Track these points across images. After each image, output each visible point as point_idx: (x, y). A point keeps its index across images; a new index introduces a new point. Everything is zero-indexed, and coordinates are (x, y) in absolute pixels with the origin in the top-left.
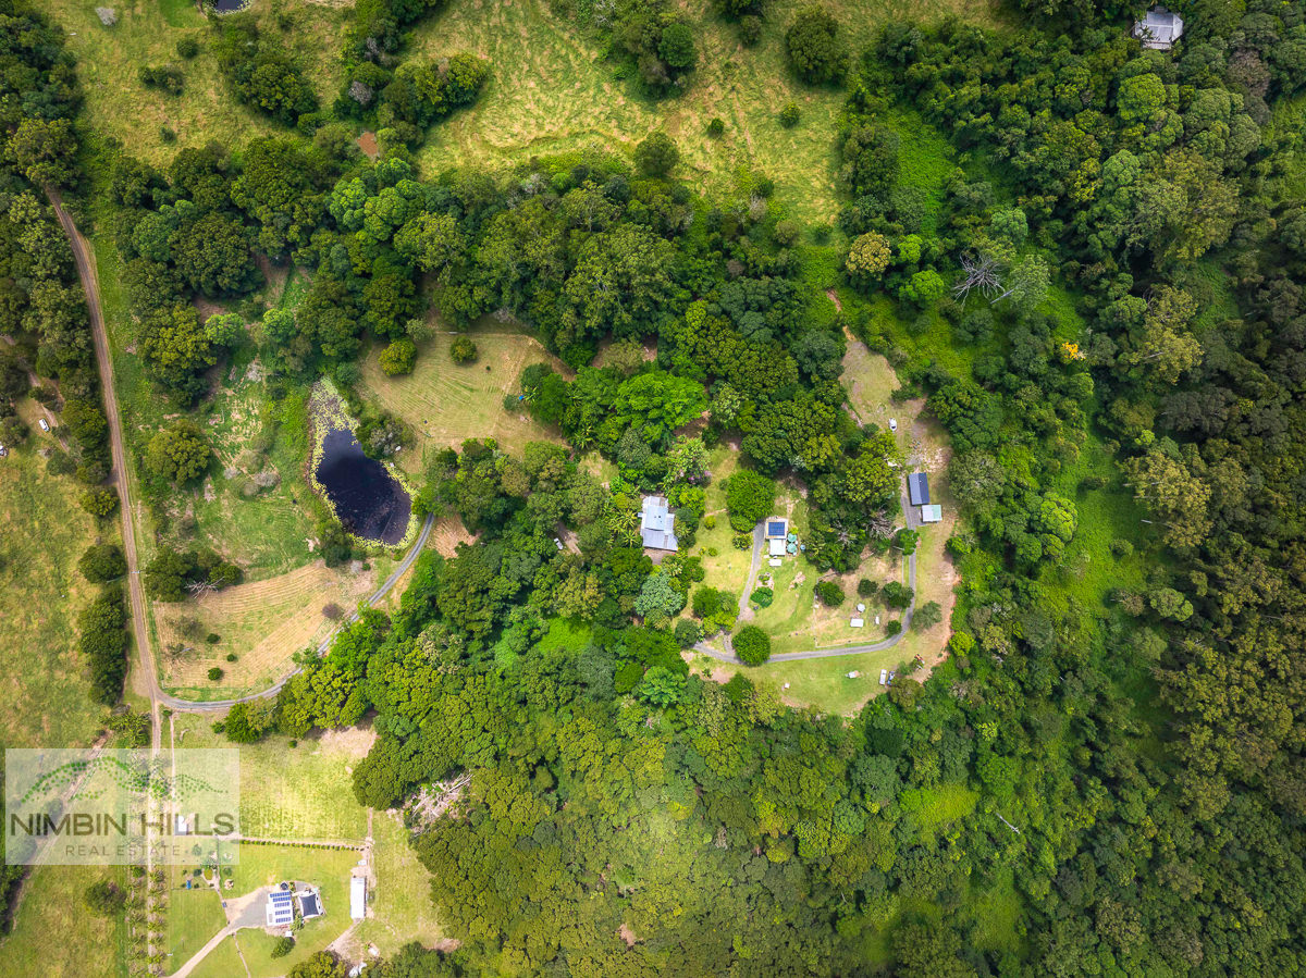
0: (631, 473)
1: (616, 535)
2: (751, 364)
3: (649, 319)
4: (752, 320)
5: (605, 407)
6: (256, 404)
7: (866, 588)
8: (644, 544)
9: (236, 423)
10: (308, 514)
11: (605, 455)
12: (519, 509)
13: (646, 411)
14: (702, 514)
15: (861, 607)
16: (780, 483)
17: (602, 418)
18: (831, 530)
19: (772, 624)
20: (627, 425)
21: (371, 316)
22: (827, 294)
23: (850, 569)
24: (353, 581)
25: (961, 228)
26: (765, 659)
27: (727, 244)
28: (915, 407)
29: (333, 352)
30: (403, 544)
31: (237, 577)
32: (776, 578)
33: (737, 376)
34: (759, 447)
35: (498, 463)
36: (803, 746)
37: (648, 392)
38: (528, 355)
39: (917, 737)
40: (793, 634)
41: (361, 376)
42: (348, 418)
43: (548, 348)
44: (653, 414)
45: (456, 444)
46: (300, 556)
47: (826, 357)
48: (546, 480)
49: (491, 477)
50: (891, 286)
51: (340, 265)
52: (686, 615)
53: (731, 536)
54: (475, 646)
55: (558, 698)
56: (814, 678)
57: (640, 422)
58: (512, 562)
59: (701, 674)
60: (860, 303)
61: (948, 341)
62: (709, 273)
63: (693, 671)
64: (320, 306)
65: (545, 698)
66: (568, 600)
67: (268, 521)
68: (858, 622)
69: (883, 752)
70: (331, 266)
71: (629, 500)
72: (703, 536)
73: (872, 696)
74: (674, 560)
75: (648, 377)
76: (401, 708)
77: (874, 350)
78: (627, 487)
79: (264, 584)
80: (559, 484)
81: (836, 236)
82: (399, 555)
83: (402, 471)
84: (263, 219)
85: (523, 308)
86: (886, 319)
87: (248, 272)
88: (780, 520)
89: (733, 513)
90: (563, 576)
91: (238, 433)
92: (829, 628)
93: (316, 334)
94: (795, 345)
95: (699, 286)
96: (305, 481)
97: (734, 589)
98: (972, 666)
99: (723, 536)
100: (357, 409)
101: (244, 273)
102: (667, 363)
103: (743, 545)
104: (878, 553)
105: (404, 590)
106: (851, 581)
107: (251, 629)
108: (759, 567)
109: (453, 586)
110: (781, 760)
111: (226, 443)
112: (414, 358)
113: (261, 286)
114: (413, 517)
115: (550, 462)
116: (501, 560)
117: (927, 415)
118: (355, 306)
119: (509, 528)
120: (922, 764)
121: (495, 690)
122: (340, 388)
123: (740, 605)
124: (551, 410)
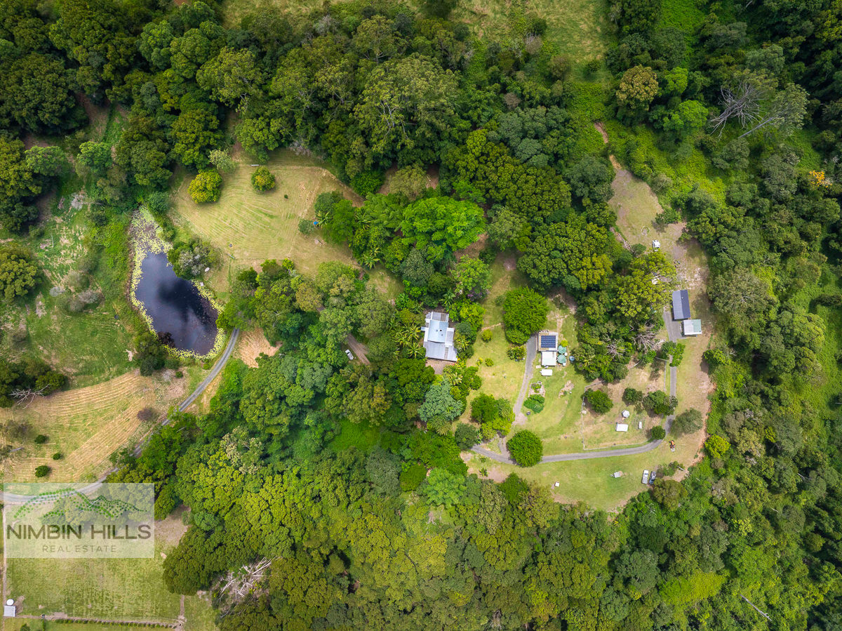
0: (416, 291)
1: (401, 347)
2: (528, 188)
3: (432, 148)
4: (529, 146)
5: (391, 230)
6: (83, 230)
7: (631, 397)
8: (428, 355)
9: (65, 247)
10: (128, 328)
11: (391, 274)
12: (314, 324)
13: (430, 233)
14: (479, 328)
15: (626, 413)
16: (549, 299)
17: (389, 240)
18: (600, 343)
19: (544, 428)
20: (411, 246)
21: (179, 148)
22: (595, 126)
23: (617, 378)
24: (167, 387)
25: (716, 67)
26: (537, 460)
27: (505, 79)
28: (677, 229)
29: (145, 182)
30: (212, 355)
31: (64, 384)
32: (547, 386)
33: (514, 200)
34: (535, 266)
35: (293, 281)
36: (575, 542)
37: (432, 216)
38: (322, 185)
39: (677, 532)
40: (562, 437)
41: (173, 205)
42: (163, 241)
43: (340, 178)
44: (437, 236)
45: (257, 266)
46: (122, 366)
47: (599, 181)
48: (337, 296)
49: (287, 294)
50: (655, 117)
51: (150, 101)
52: (465, 420)
53: (506, 348)
54: (274, 447)
55: (348, 496)
56: (581, 478)
57: (424, 243)
58: (306, 372)
59: (478, 473)
60: (626, 134)
61: (703, 170)
62: (489, 104)
63: (471, 471)
64: (132, 139)
65: (336, 496)
66: (356, 408)
67: (92, 335)
68: (623, 428)
69: (647, 547)
70: (143, 103)
71: (413, 315)
72: (481, 348)
73: (635, 494)
74: (454, 370)
75: (432, 201)
76: (207, 504)
77: (639, 177)
78: (411, 304)
79: (88, 389)
80: (349, 301)
81: (602, 73)
82: (208, 364)
83: (210, 290)
84: (79, 59)
85: (316, 140)
86: (649, 149)
87: (68, 109)
88: (551, 333)
89: (508, 326)
90: (353, 386)
91: (66, 256)
92: (596, 433)
93: (129, 165)
94: (567, 172)
95: (479, 117)
96: (126, 299)
97: (508, 397)
98: (726, 467)
99: (499, 348)
100: (169, 234)
101: (64, 109)
102: (448, 189)
103: (517, 356)
104: (641, 364)
105: (213, 396)
106: (616, 390)
107: (76, 430)
108: (532, 377)
109: (253, 394)
110: (555, 555)
111: (55, 265)
112: (219, 188)
113: (85, 124)
114: (221, 330)
115: (340, 279)
116: (296, 369)
117: (689, 237)
118: (165, 140)
119: (304, 341)
120: (683, 558)
121: (292, 488)
122: (155, 216)
123: (514, 411)
124: (341, 232)
